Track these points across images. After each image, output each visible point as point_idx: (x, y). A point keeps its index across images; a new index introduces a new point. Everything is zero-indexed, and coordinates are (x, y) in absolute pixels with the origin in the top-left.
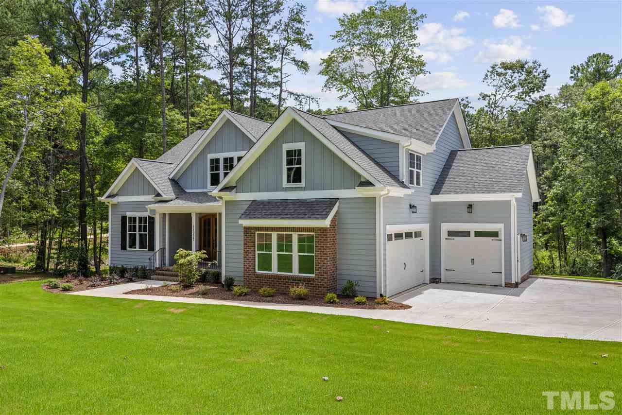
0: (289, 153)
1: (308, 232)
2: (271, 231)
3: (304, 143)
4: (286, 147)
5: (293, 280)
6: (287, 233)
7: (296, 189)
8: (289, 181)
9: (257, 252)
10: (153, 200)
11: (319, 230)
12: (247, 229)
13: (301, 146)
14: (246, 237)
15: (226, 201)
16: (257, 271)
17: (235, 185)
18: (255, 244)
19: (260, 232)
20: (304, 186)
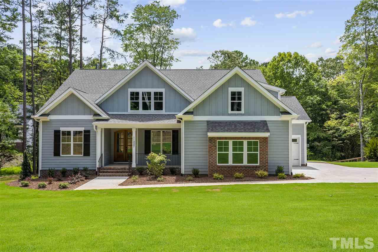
0: (233, 94)
1: (254, 139)
2: (228, 139)
3: (243, 88)
4: (231, 89)
5: (245, 168)
6: (239, 140)
7: (238, 115)
8: (232, 110)
9: (218, 152)
10: (93, 119)
11: (262, 138)
12: (211, 138)
13: (242, 90)
14: (210, 143)
15: (185, 121)
16: (217, 164)
17: (192, 111)
18: (216, 148)
19: (219, 140)
20: (243, 113)
